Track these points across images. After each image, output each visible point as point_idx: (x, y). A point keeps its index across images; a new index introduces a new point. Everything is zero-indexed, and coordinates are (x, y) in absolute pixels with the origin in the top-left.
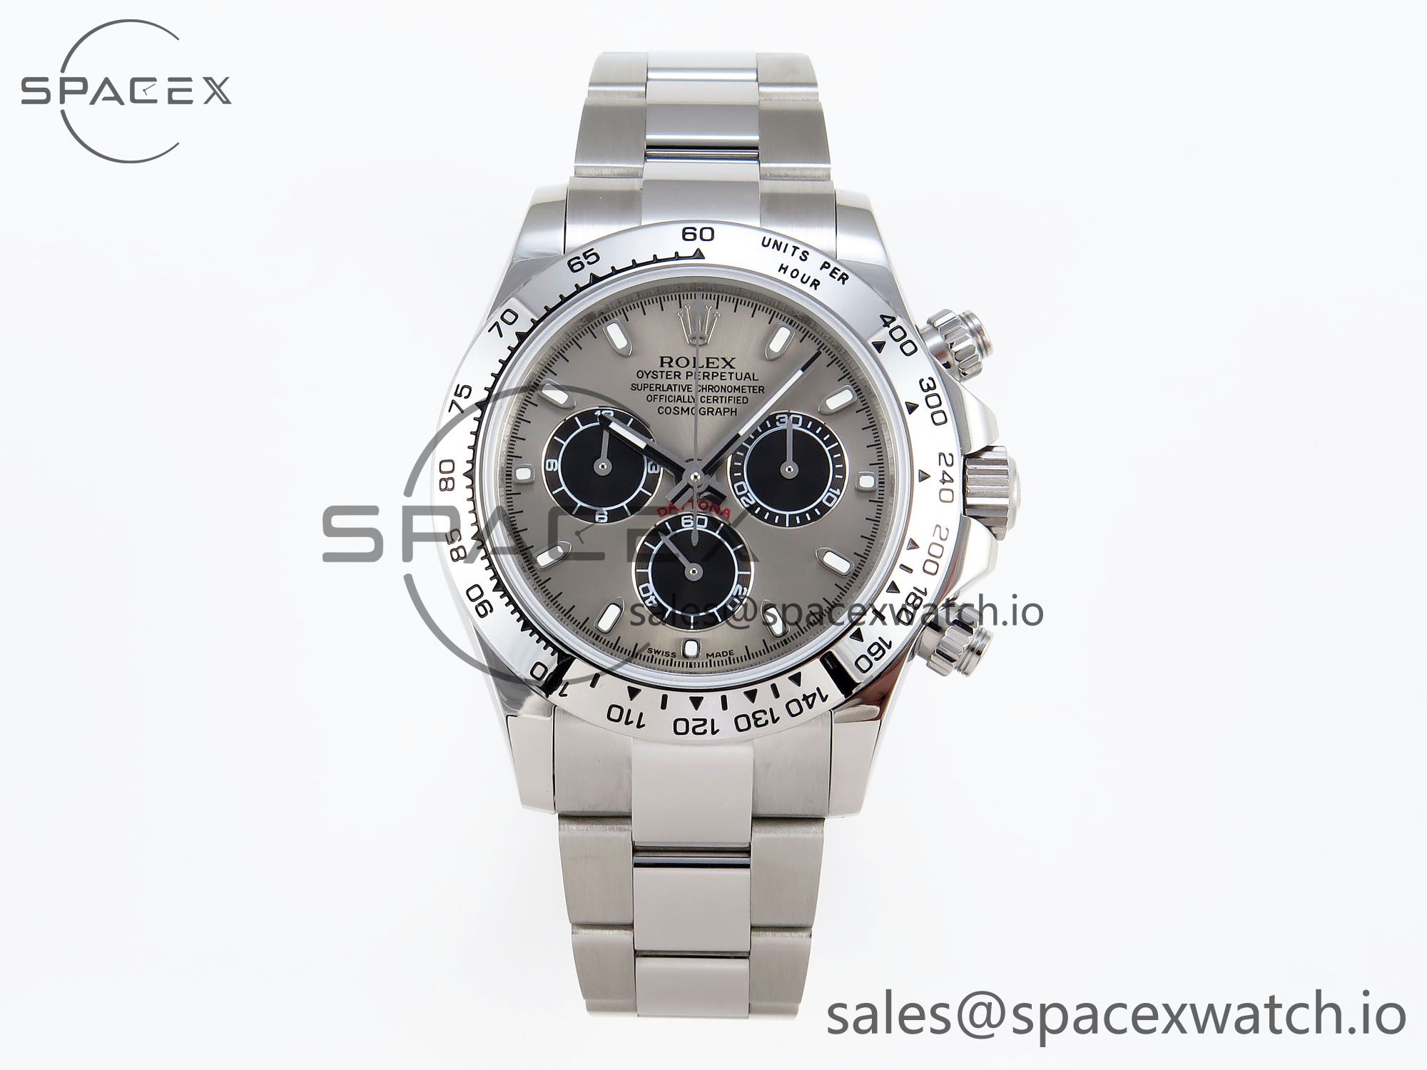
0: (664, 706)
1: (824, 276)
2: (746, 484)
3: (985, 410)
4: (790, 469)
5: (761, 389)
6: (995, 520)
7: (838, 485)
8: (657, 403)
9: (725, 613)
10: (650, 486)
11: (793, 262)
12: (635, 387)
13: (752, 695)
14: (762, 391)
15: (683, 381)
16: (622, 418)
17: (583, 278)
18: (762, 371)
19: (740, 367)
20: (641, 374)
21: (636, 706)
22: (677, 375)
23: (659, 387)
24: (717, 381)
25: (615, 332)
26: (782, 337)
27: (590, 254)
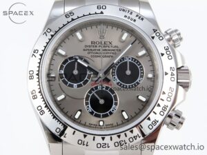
0: (94, 140)
1: (137, 19)
2: (116, 77)
3: (182, 56)
4: (128, 72)
5: (120, 50)
6: (186, 86)
7: (142, 76)
8: (90, 54)
9: (111, 113)
10: (89, 77)
11: (128, 15)
12: (84, 50)
13: (119, 136)
14: (120, 51)
15: (98, 48)
16: (81, 58)
17: (70, 19)
18: (120, 45)
19: (114, 44)
20: (86, 46)
21: (86, 140)
22: (96, 46)
23: (91, 50)
24: (107, 48)
25: (79, 35)
26: (125, 36)
27: (71, 13)
